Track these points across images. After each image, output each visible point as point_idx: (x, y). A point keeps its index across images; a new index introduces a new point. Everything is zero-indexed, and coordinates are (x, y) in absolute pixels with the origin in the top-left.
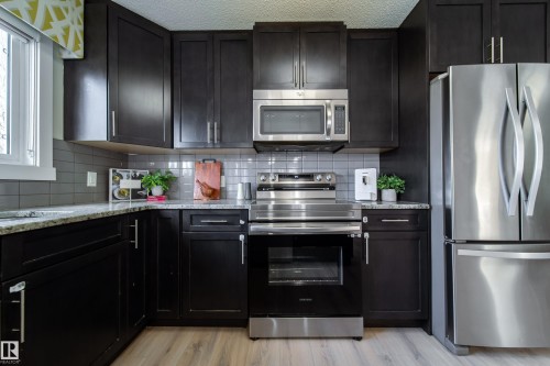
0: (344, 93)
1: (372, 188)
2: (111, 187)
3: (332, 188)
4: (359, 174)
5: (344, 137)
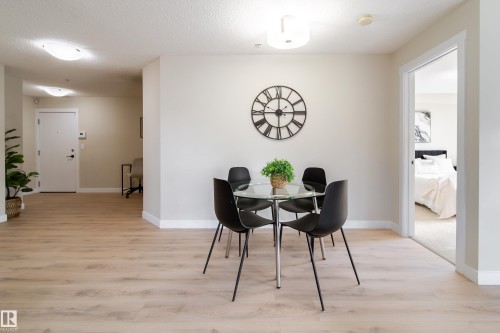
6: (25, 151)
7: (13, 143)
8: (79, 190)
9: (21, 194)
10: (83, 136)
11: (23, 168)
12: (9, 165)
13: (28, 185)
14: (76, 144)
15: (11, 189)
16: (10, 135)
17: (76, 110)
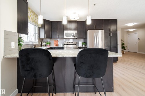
0: (77, 31)
1: (81, 44)
2: (42, 44)
3: (76, 44)
4: (79, 42)
5: (77, 37)
6: (125, 43)
7: (123, 41)
8: (138, 52)
9: (124, 50)
10: (139, 39)
11: (124, 46)
12: (122, 45)
13: (125, 49)
14: (137, 41)
15: (123, 49)
16: (123, 40)
17: (137, 33)
